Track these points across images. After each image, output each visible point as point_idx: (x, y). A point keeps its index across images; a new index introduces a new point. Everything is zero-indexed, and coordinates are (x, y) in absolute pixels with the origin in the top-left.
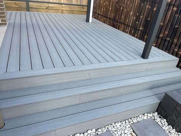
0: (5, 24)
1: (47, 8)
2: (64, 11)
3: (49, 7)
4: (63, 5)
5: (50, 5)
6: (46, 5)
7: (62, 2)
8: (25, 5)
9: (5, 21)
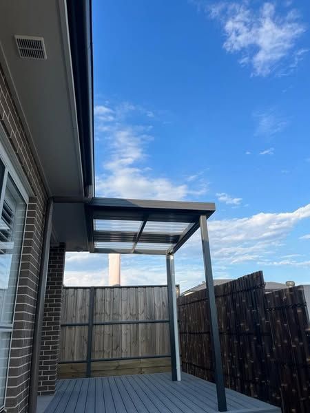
0: (53, 393)
1: (117, 368)
2: (143, 370)
3: (119, 365)
4: (142, 360)
5: (122, 363)
6: (115, 363)
7: (140, 355)
8: (85, 368)
9: (53, 388)
